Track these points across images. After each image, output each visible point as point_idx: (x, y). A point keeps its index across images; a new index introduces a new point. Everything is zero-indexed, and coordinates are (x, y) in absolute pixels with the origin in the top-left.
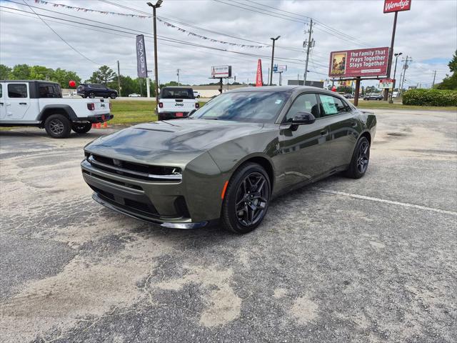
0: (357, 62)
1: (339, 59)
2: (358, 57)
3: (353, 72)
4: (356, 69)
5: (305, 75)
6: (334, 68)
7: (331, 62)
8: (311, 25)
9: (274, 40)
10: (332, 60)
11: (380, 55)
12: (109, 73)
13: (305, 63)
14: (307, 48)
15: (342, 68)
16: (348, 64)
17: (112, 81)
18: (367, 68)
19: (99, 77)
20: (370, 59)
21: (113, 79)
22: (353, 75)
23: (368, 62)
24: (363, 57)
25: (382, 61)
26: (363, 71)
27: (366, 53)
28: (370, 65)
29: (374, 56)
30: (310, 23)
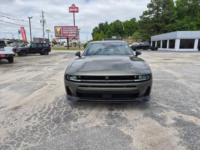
0: (66, 31)
1: (58, 30)
2: (66, 29)
3: (65, 35)
4: (66, 34)
5: (44, 36)
6: (57, 33)
7: (55, 31)
8: (43, 14)
9: (30, 18)
10: (56, 30)
11: (75, 29)
13: (43, 30)
14: (42, 23)
15: (60, 33)
16: (63, 32)
18: (70, 34)
20: (71, 30)
22: (65, 36)
23: (70, 31)
24: (68, 29)
25: (76, 32)
26: (69, 35)
27: (69, 28)
28: (71, 33)
29: (72, 29)
30: (42, 12)
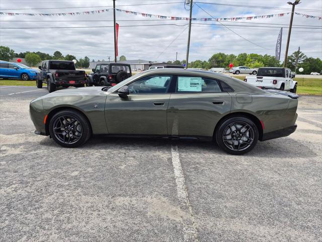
12: (301, 56)
17: (302, 62)
19: (291, 59)
21: (304, 61)
